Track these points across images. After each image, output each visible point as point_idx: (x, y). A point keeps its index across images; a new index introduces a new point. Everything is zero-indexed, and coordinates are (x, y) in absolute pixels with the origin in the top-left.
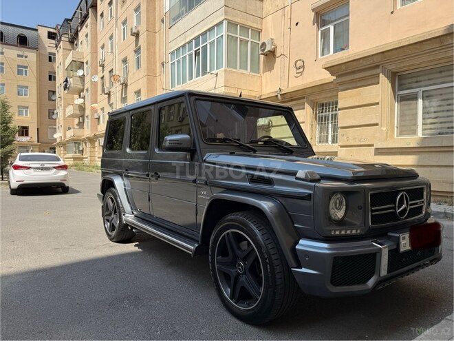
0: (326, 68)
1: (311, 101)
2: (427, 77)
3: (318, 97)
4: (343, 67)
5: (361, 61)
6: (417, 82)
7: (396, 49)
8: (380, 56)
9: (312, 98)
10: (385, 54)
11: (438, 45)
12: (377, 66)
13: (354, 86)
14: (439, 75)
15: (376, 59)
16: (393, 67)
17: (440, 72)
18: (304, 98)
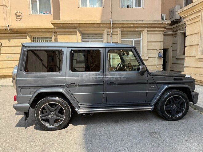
0: (52, 23)
1: (30, 35)
2: (92, 36)
3: (34, 34)
4: (61, 25)
5: (70, 24)
6: (88, 37)
7: (84, 23)
8: (78, 24)
9: (31, 34)
10: (80, 24)
11: (98, 26)
12: (76, 28)
13: (65, 34)
14: (95, 36)
15: (76, 25)
16: (82, 30)
17: (96, 35)
18: (26, 33)
